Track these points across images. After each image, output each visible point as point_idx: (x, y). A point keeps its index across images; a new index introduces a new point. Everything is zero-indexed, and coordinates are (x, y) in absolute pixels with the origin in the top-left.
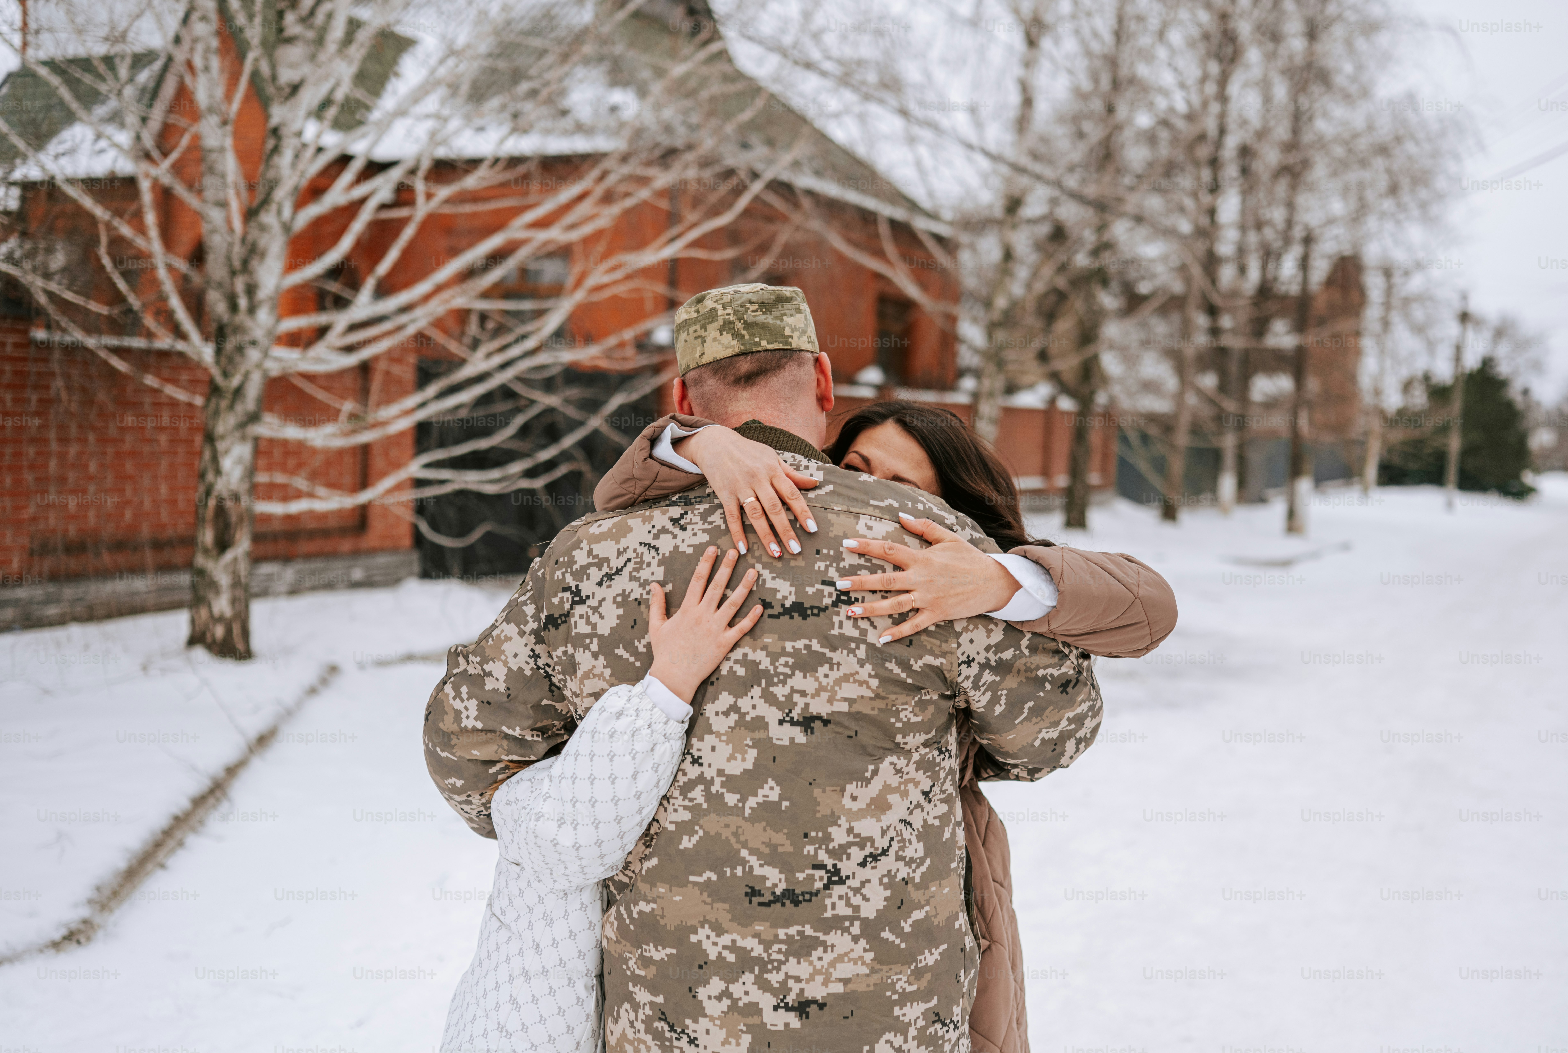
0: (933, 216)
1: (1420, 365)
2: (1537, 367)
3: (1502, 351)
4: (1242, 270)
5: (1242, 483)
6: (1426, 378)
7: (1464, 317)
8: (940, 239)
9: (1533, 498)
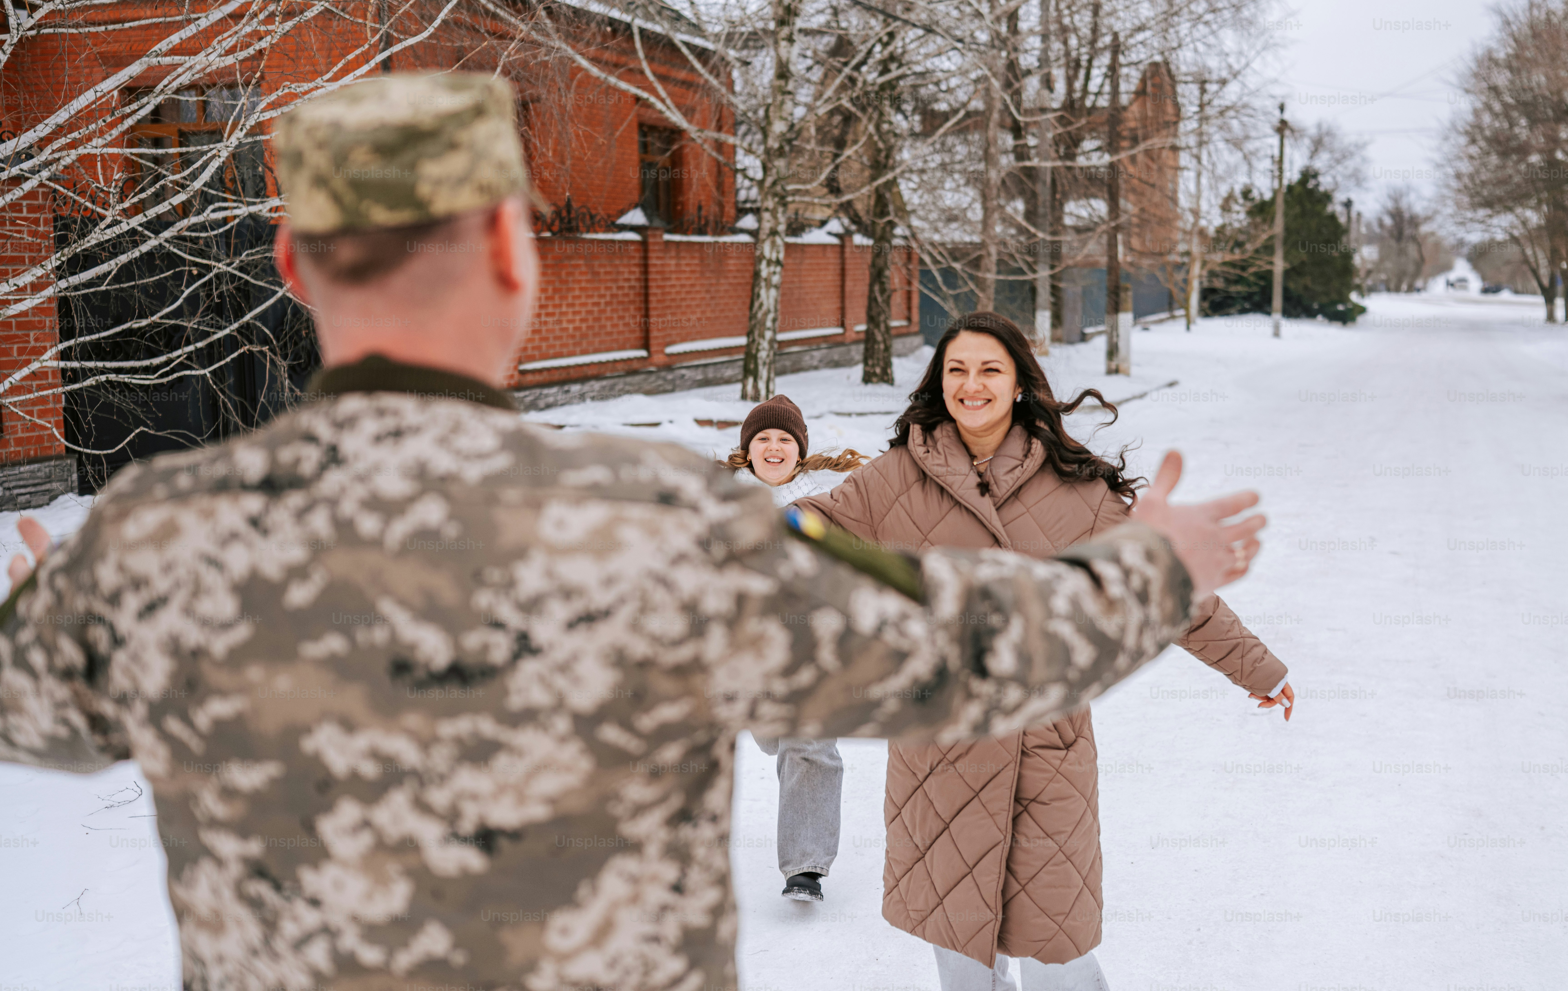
0: (696, 28)
1: (1240, 181)
2: (1357, 178)
3: (1320, 163)
4: (1048, 83)
5: (1057, 320)
6: (1246, 193)
7: (1282, 128)
8: (702, 54)
9: (1360, 319)
